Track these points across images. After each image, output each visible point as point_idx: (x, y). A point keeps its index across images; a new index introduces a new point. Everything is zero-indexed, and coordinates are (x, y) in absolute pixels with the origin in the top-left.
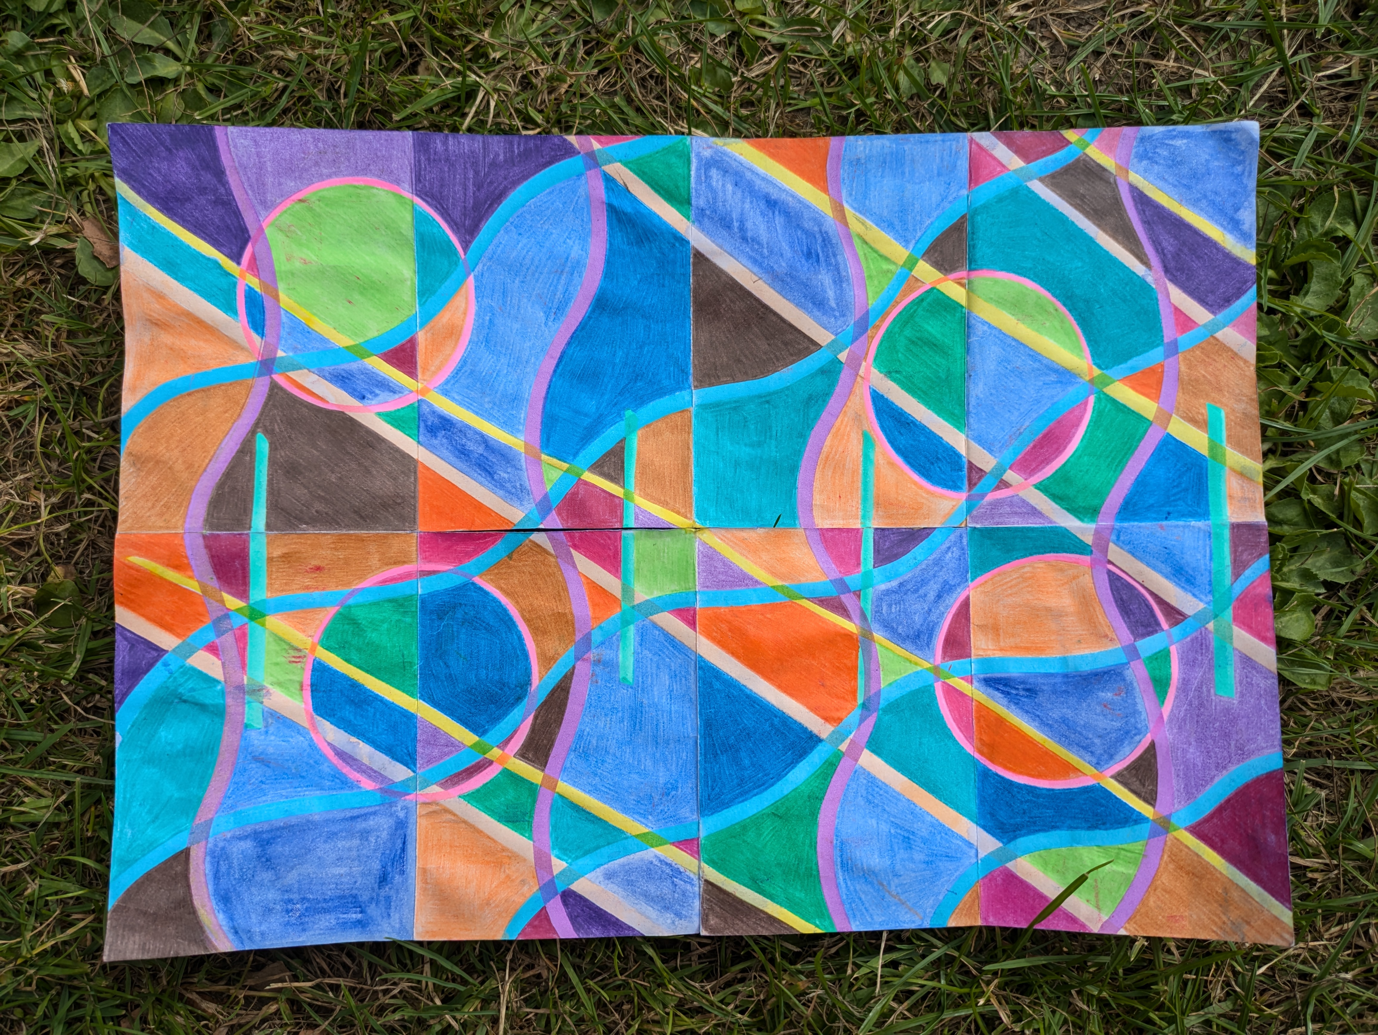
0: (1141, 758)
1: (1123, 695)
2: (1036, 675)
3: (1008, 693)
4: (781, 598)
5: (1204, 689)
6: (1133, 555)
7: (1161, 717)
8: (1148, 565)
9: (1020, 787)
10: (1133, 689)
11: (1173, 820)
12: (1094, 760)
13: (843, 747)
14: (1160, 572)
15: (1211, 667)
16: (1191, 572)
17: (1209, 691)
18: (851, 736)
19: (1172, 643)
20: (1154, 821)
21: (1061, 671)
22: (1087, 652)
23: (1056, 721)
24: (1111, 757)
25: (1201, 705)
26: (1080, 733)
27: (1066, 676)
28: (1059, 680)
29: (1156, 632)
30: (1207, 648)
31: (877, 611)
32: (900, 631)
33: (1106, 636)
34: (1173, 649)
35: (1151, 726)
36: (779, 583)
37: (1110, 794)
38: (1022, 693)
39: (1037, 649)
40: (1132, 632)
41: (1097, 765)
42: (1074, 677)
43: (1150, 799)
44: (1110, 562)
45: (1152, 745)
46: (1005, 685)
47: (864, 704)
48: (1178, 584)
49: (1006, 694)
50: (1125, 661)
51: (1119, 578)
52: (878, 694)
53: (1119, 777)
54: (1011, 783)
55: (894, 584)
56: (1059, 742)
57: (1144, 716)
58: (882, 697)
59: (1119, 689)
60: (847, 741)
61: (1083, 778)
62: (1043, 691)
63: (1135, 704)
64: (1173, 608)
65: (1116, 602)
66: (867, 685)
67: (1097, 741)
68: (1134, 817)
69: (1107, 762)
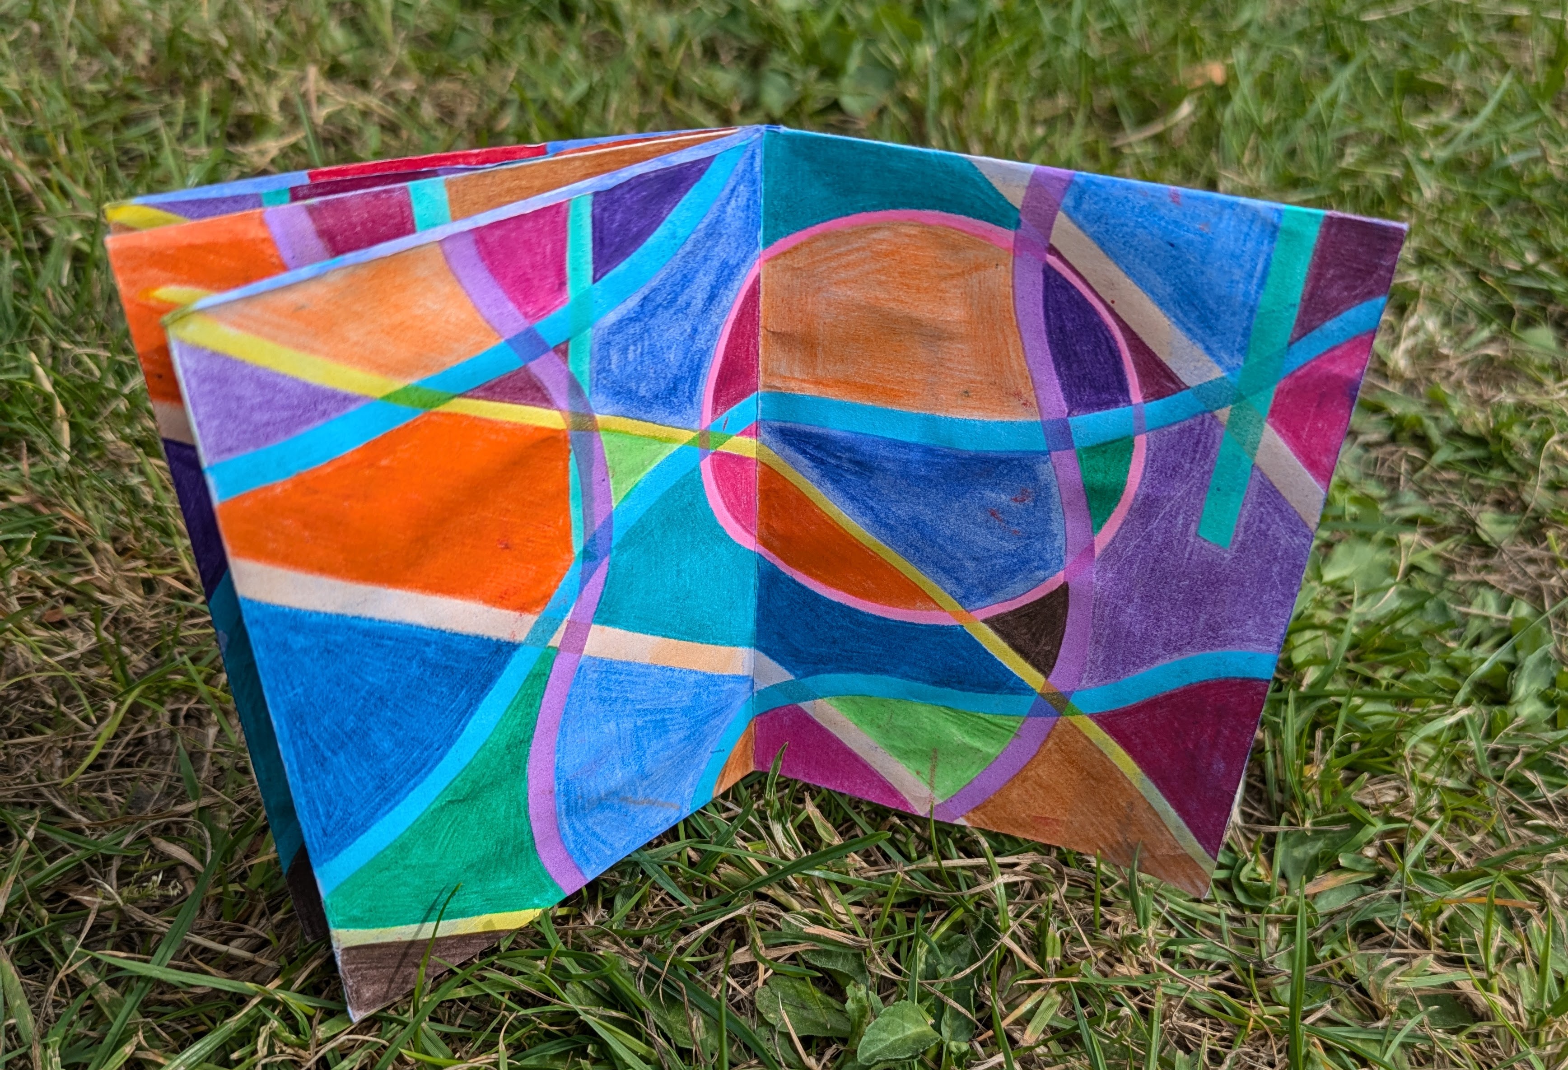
0: (1041, 602)
1: (1029, 502)
2: (876, 441)
3: (822, 462)
4: (405, 415)
5: (1180, 520)
6: (1102, 245)
7: (1091, 548)
8: (1129, 272)
9: (832, 606)
10: (1049, 496)
11: (1074, 701)
12: (960, 592)
13: (556, 641)
14: (1151, 292)
15: (1203, 488)
16: (1211, 303)
17: (1186, 526)
18: (569, 616)
19: (1140, 431)
20: (1041, 695)
21: (923, 441)
22: (977, 416)
23: (903, 522)
24: (990, 592)
25: (1167, 545)
26: (941, 548)
27: (929, 451)
28: (915, 456)
29: (1116, 403)
30: (1206, 454)
31: (601, 368)
32: (642, 392)
33: (1018, 395)
34: (1141, 442)
35: (1069, 560)
36: (398, 384)
37: (978, 646)
38: (846, 465)
39: (885, 392)
40: (1069, 398)
41: (964, 599)
42: (945, 456)
43: (1044, 665)
44: (1053, 250)
45: (1064, 589)
46: (818, 447)
47: (585, 551)
48: (1179, 322)
49: (818, 462)
50: (1043, 448)
51: (1067, 286)
52: (608, 523)
53: (997, 624)
54: (817, 597)
55: (633, 302)
56: (904, 554)
57: (1059, 541)
58: (616, 524)
59: (1024, 492)
60: (563, 627)
61: (936, 612)
62: (885, 470)
63: (1048, 521)
64: (1160, 365)
65: (1049, 333)
66: (587, 516)
67: (970, 565)
68: (1011, 683)
69: (981, 598)
